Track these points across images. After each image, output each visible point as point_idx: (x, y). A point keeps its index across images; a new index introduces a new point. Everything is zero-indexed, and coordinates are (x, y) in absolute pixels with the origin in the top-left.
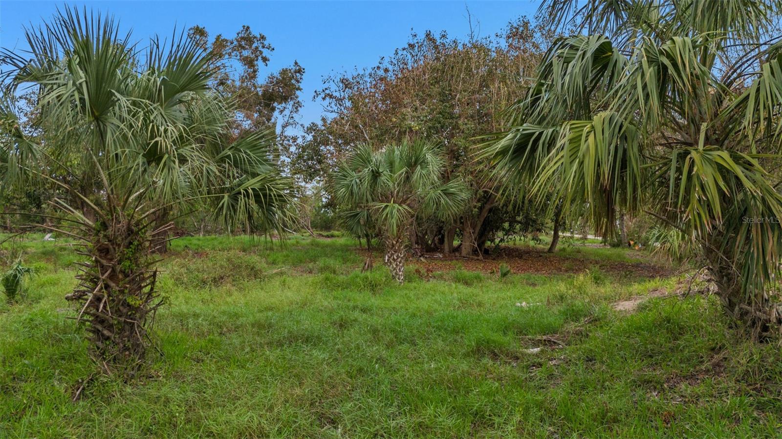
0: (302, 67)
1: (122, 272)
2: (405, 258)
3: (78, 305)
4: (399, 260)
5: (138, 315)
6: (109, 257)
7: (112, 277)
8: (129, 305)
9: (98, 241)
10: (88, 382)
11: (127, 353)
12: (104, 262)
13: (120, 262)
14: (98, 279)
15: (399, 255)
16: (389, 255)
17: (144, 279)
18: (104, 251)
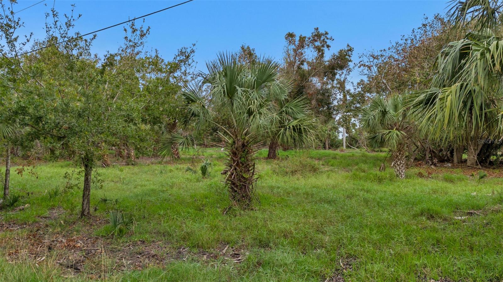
0: (352, 47)
1: (241, 163)
2: (405, 164)
3: (225, 176)
4: (401, 165)
5: (247, 182)
6: (236, 156)
7: (237, 165)
8: (244, 178)
9: (232, 149)
10: (229, 209)
11: (244, 198)
12: (234, 159)
13: (240, 158)
14: (232, 165)
15: (402, 162)
16: (395, 162)
17: (250, 167)
18: (234, 154)
